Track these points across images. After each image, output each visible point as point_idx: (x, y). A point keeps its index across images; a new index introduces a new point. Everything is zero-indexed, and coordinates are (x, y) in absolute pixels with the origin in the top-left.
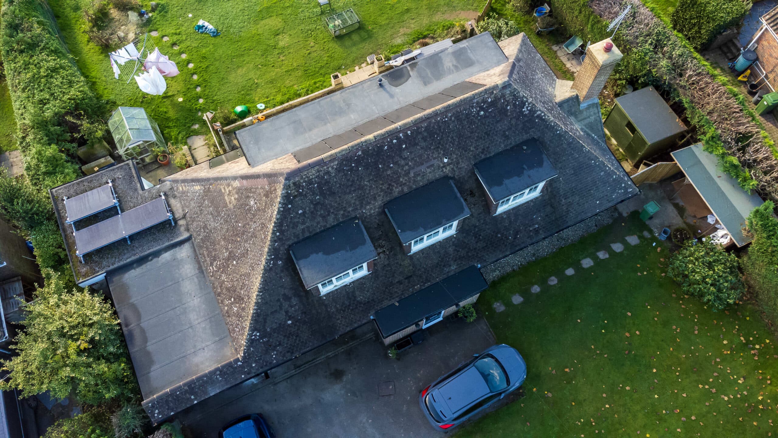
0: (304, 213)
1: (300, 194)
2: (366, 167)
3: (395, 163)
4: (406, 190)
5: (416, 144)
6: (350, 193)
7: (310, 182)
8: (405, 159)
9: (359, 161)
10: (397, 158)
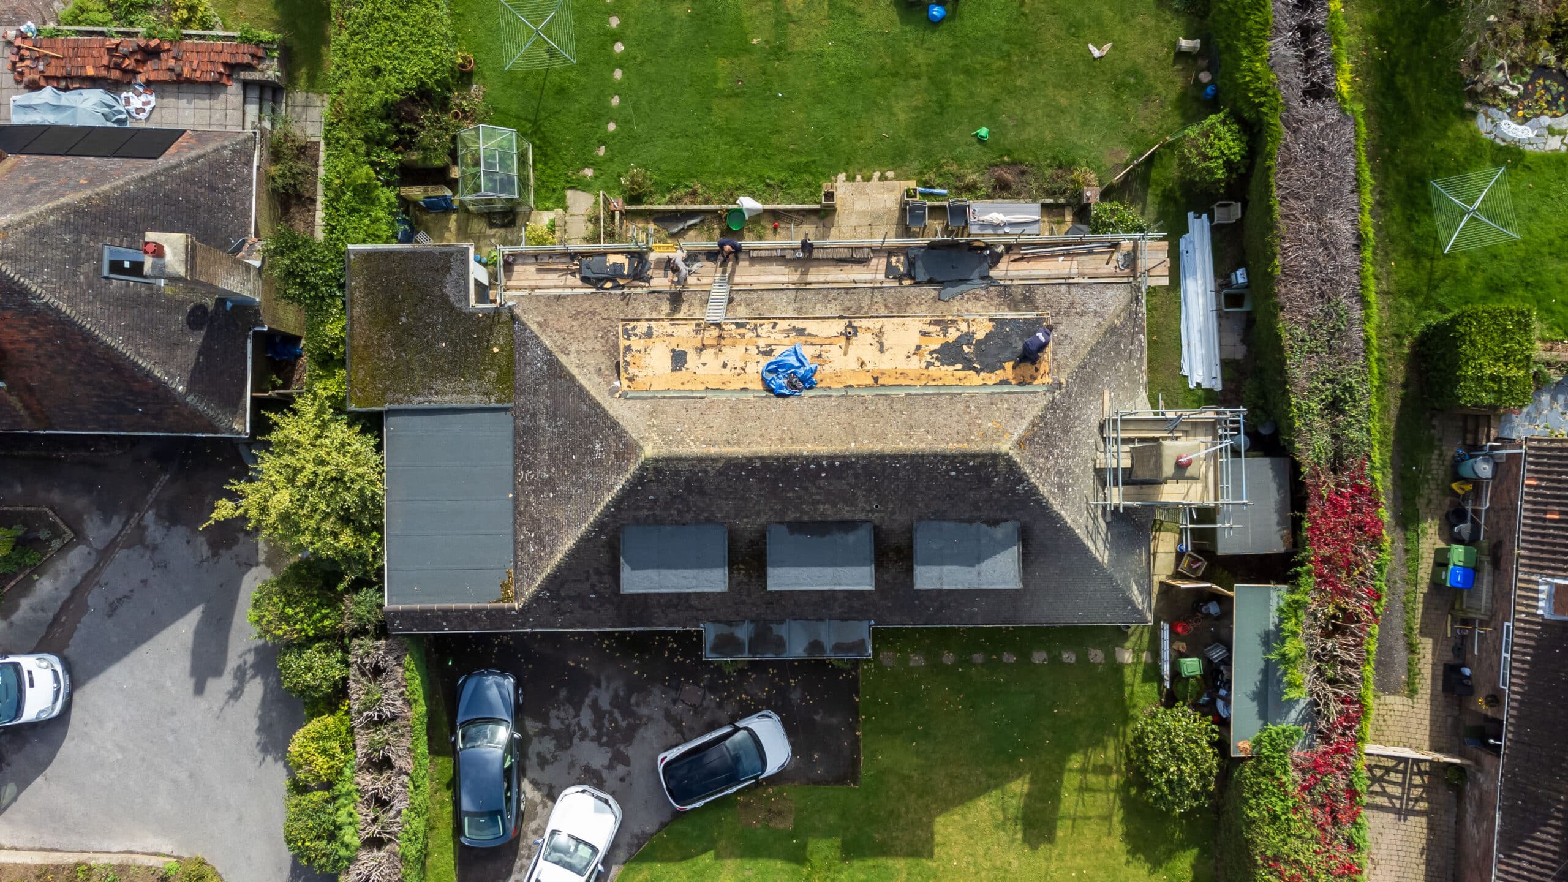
0: (655, 501)
3: (803, 488)
5: (844, 478)
6: (726, 499)
7: (677, 473)
8: (819, 488)
9: (753, 472)
10: (808, 484)
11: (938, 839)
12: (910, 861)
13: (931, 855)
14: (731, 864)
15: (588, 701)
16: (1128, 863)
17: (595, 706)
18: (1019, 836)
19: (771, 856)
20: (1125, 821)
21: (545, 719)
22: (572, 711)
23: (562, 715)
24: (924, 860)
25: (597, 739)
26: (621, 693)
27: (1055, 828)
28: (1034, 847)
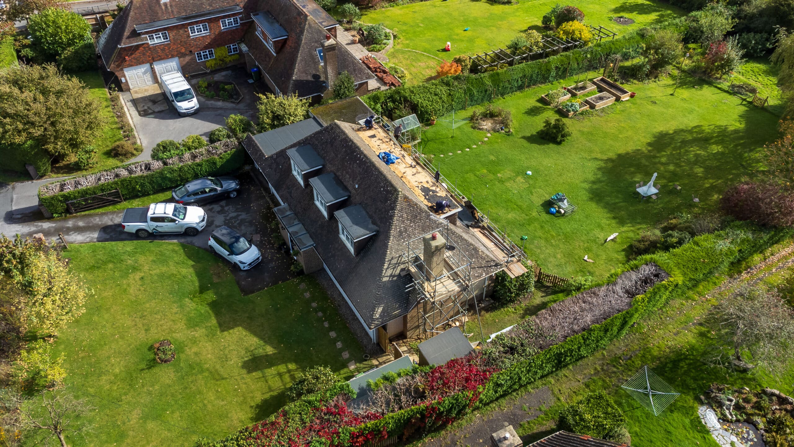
0: (322, 140)
1: (329, 132)
2: (346, 151)
3: (350, 164)
4: (341, 177)
8: (353, 167)
10: (352, 163)
11: (231, 331)
12: (217, 325)
13: (222, 331)
14: (191, 270)
15: (240, 213)
16: (252, 407)
17: (238, 216)
18: (246, 359)
19: (200, 281)
20: (273, 397)
21: (226, 206)
22: (233, 211)
23: (231, 209)
24: (218, 329)
25: (226, 220)
26: (247, 220)
27: (256, 371)
28: (243, 367)
